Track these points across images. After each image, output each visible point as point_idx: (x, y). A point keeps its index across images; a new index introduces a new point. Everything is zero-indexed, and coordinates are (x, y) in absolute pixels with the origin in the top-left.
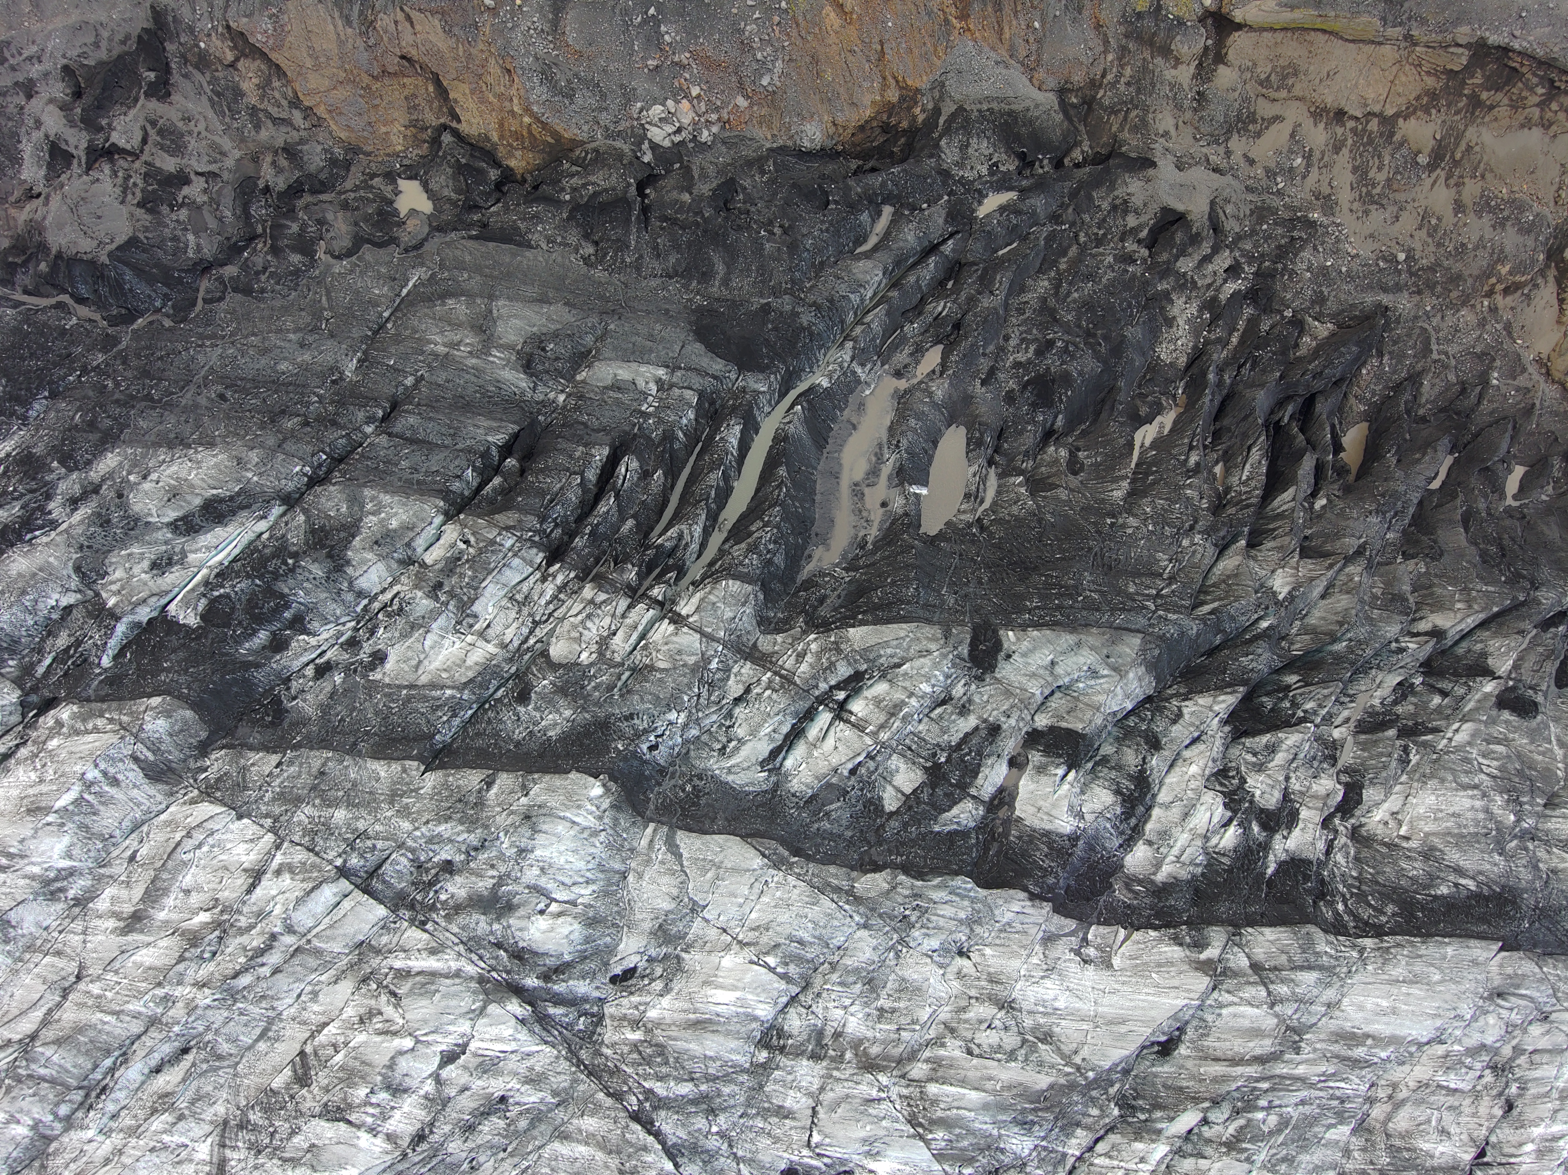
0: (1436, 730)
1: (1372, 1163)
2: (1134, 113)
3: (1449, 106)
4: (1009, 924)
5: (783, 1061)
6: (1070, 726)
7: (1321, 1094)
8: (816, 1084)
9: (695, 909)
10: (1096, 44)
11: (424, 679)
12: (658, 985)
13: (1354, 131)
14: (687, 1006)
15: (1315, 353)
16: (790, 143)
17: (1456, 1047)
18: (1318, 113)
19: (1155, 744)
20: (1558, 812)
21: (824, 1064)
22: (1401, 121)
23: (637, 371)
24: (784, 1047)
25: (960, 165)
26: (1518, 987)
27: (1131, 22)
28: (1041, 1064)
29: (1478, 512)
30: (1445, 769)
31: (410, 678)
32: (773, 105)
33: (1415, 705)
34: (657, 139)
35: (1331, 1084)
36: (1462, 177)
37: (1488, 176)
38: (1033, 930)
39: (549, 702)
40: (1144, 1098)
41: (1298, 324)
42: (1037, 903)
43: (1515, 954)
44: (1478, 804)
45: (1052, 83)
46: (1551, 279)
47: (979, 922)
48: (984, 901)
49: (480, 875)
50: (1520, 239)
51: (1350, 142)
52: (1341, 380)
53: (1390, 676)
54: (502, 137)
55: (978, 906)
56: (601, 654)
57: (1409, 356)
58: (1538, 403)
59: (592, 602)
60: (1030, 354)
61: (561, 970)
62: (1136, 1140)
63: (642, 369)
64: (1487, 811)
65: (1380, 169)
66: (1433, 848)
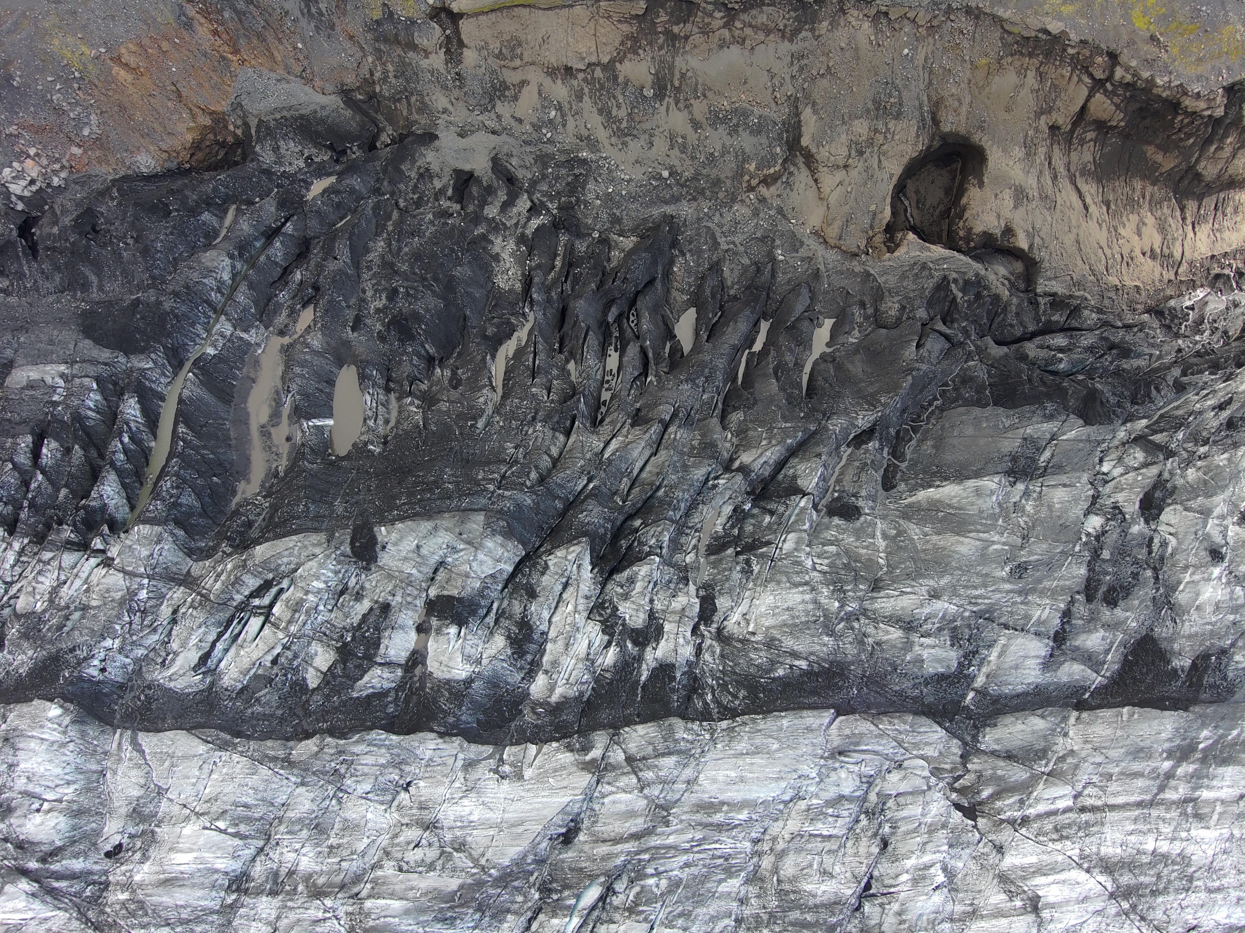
0: (768, 543)
1: (764, 907)
2: (413, 99)
3: (650, 43)
4: (431, 759)
5: (247, 900)
6: (450, 593)
7: (702, 856)
8: (274, 914)
9: (161, 792)
10: (353, 50)
12: (139, 856)
13: (585, 80)
14: (158, 869)
16: (130, 172)
17: (815, 801)
18: (552, 72)
19: (532, 594)
20: (882, 594)
21: (280, 897)
22: (617, 64)
23: (45, 372)
24: (248, 889)
25: (281, 164)
26: (858, 744)
27: (376, 30)
28: (454, 870)
29: (786, 364)
30: (780, 572)
32: (102, 147)
33: (754, 525)
34: (18, 192)
35: (707, 847)
36: (686, 100)
37: (708, 94)
38: (451, 761)
39: (18, 645)
40: (557, 881)
41: (604, 241)
42: (447, 739)
43: (852, 717)
44: (808, 597)
45: (330, 88)
46: (802, 165)
47: (403, 762)
48: (399, 745)
50: (754, 140)
51: (586, 90)
53: (724, 507)
55: (395, 751)
56: (52, 602)
57: (705, 250)
58: (822, 267)
60: (384, 301)
61: (56, 853)
62: (553, 917)
63: (48, 368)
64: (815, 602)
65: (619, 107)
66: (773, 639)
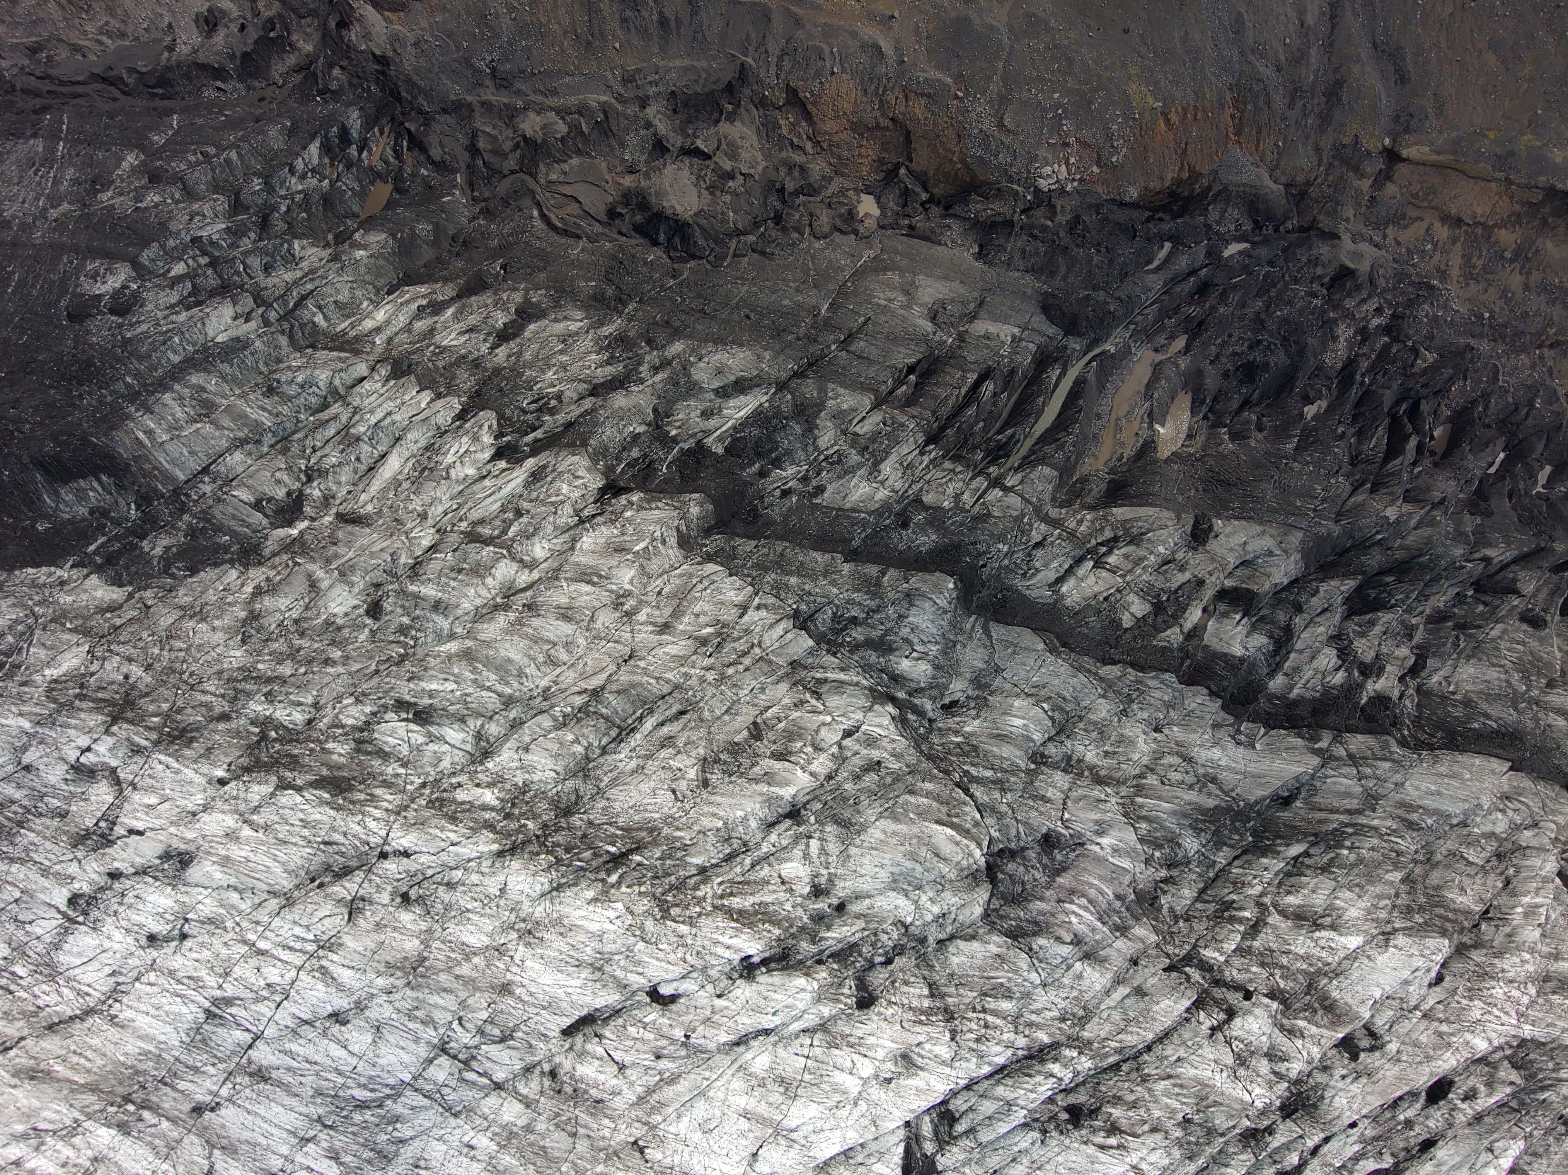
0: (1478, 627)
2: (1329, 204)
3: (1527, 223)
4: (1193, 711)
5: (1045, 770)
6: (1249, 587)
7: (1385, 844)
8: (1066, 786)
9: (998, 670)
10: (1314, 159)
11: (848, 506)
12: (973, 712)
13: (1466, 232)
14: (991, 725)
15: (1425, 371)
16: (1118, 197)
17: (1476, 832)
18: (1445, 218)
19: (1299, 609)
20: (1555, 691)
21: (1071, 775)
22: (1496, 229)
23: (1001, 328)
24: (1046, 763)
25: (1220, 224)
26: (1520, 795)
27: (1338, 150)
28: (1209, 794)
29: (1519, 490)
30: (1482, 652)
31: (840, 504)
32: (1113, 173)
33: (1467, 609)
34: (1040, 186)
35: (1393, 838)
36: (1530, 269)
37: (1547, 270)
38: (1208, 717)
39: (922, 529)
40: (1270, 832)
41: (1415, 351)
42: (1213, 698)
43: (1521, 774)
44: (1502, 676)
45: (1283, 179)
47: (1174, 707)
48: (1180, 692)
49: (874, 628)
51: (1463, 239)
52: (1439, 391)
53: (1452, 587)
54: (935, 174)
55: (1176, 695)
56: (957, 504)
57: (1484, 382)
59: (953, 470)
60: (1244, 348)
61: (918, 691)
62: (1262, 857)
63: (1005, 327)
64: (1507, 681)
65: (1479, 257)
66: (1471, 700)
